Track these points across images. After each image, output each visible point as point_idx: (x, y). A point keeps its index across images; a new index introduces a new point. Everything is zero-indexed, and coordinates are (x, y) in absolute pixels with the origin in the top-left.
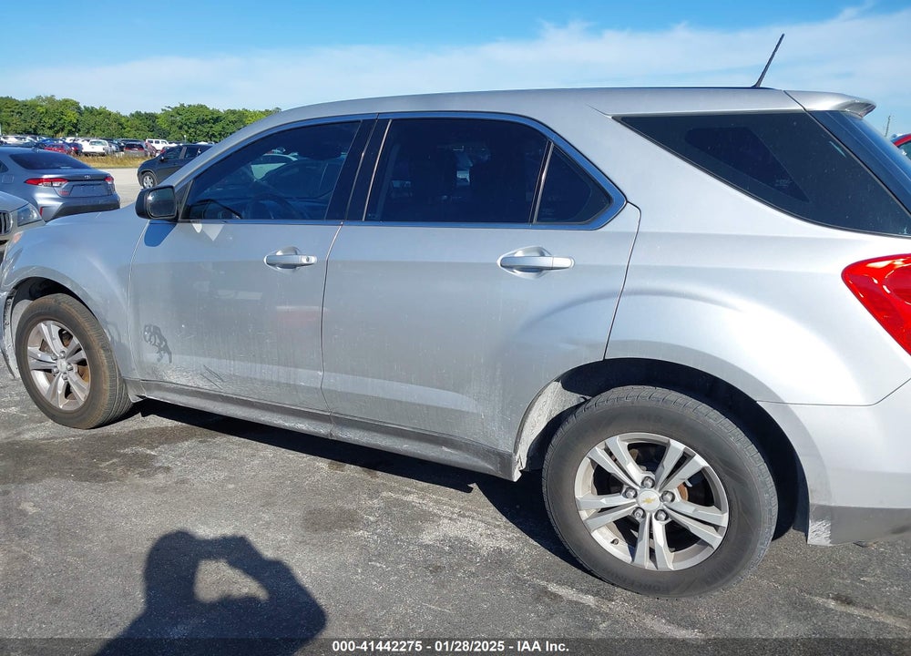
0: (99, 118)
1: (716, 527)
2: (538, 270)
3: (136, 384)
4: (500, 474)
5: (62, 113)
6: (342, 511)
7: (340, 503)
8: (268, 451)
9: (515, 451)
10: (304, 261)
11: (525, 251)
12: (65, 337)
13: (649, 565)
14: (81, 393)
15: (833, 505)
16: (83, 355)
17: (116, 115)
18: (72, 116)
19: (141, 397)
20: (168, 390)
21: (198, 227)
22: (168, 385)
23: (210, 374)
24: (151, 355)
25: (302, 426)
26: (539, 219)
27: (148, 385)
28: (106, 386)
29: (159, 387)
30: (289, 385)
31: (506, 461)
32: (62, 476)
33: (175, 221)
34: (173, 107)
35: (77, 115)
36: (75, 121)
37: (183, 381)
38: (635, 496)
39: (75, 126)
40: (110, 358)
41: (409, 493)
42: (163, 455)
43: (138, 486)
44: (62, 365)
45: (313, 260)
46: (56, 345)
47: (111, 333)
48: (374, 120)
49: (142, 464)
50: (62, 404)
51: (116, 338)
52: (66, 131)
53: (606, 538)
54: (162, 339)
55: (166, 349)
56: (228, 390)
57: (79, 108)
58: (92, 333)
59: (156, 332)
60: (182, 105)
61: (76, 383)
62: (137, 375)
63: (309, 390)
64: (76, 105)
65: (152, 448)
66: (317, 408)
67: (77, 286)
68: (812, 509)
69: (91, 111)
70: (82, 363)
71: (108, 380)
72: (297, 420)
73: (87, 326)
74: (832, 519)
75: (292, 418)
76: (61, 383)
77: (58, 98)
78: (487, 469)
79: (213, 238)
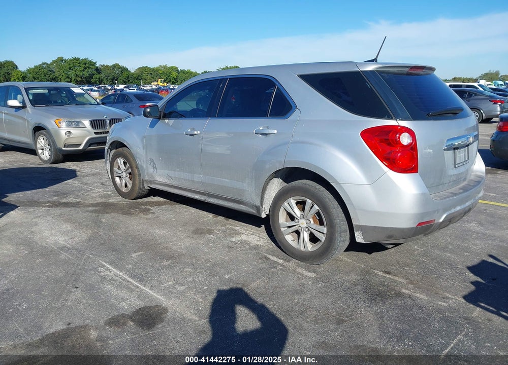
0: (187, 75)
1: (323, 233)
2: (266, 134)
3: (147, 181)
4: (257, 215)
5: (170, 73)
6: (209, 229)
7: (209, 227)
8: (193, 210)
9: (262, 205)
10: (196, 133)
11: (263, 127)
12: (125, 163)
13: (302, 249)
14: (130, 186)
15: (361, 224)
16: (130, 170)
17: (195, 73)
18: (174, 74)
19: (149, 187)
20: (157, 184)
21: (166, 121)
22: (157, 182)
23: (169, 177)
24: (151, 170)
25: (197, 197)
26: (270, 116)
27: (151, 182)
28: (137, 182)
29: (155, 183)
30: (192, 180)
31: (258, 209)
32: (118, 213)
33: (160, 119)
34: (222, 68)
35: (177, 74)
36: (176, 77)
37: (161, 180)
38: (299, 222)
39: (175, 79)
40: (139, 172)
41: (237, 226)
42: (155, 209)
43: (141, 217)
44: (124, 174)
45: (199, 132)
46: (122, 167)
47: (138, 161)
48: (223, 79)
49: (146, 211)
50: (124, 190)
51: (140, 163)
52: (171, 82)
53: (290, 239)
54: (154, 164)
55: (155, 168)
56: (175, 183)
57: (178, 71)
58: (133, 163)
59: (152, 161)
60: (227, 67)
61: (128, 182)
62: (147, 178)
63: (198, 182)
64: (176, 69)
65: (152, 207)
66: (201, 190)
67: (129, 144)
68: (354, 226)
69: (183, 72)
70: (130, 174)
71: (138, 180)
72: (196, 194)
73: (131, 159)
74: (362, 231)
75: (194, 194)
76: (124, 181)
77: (169, 66)
78: (253, 213)
79: (171, 124)
